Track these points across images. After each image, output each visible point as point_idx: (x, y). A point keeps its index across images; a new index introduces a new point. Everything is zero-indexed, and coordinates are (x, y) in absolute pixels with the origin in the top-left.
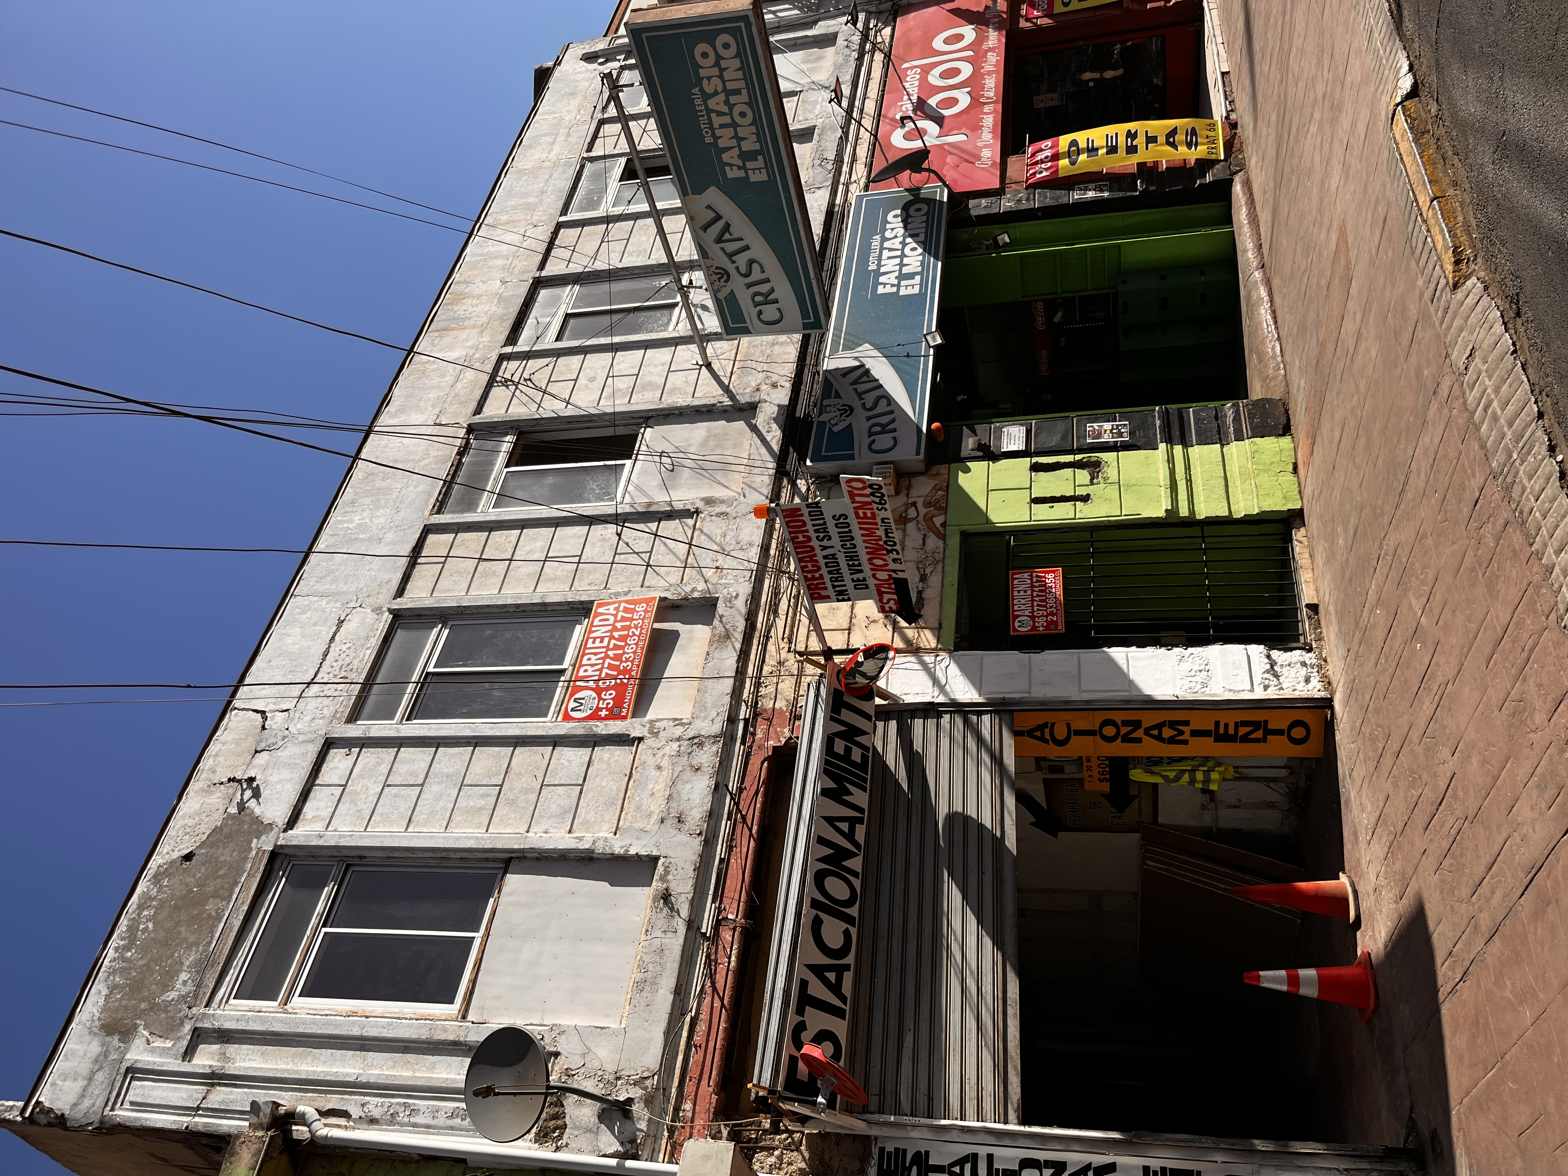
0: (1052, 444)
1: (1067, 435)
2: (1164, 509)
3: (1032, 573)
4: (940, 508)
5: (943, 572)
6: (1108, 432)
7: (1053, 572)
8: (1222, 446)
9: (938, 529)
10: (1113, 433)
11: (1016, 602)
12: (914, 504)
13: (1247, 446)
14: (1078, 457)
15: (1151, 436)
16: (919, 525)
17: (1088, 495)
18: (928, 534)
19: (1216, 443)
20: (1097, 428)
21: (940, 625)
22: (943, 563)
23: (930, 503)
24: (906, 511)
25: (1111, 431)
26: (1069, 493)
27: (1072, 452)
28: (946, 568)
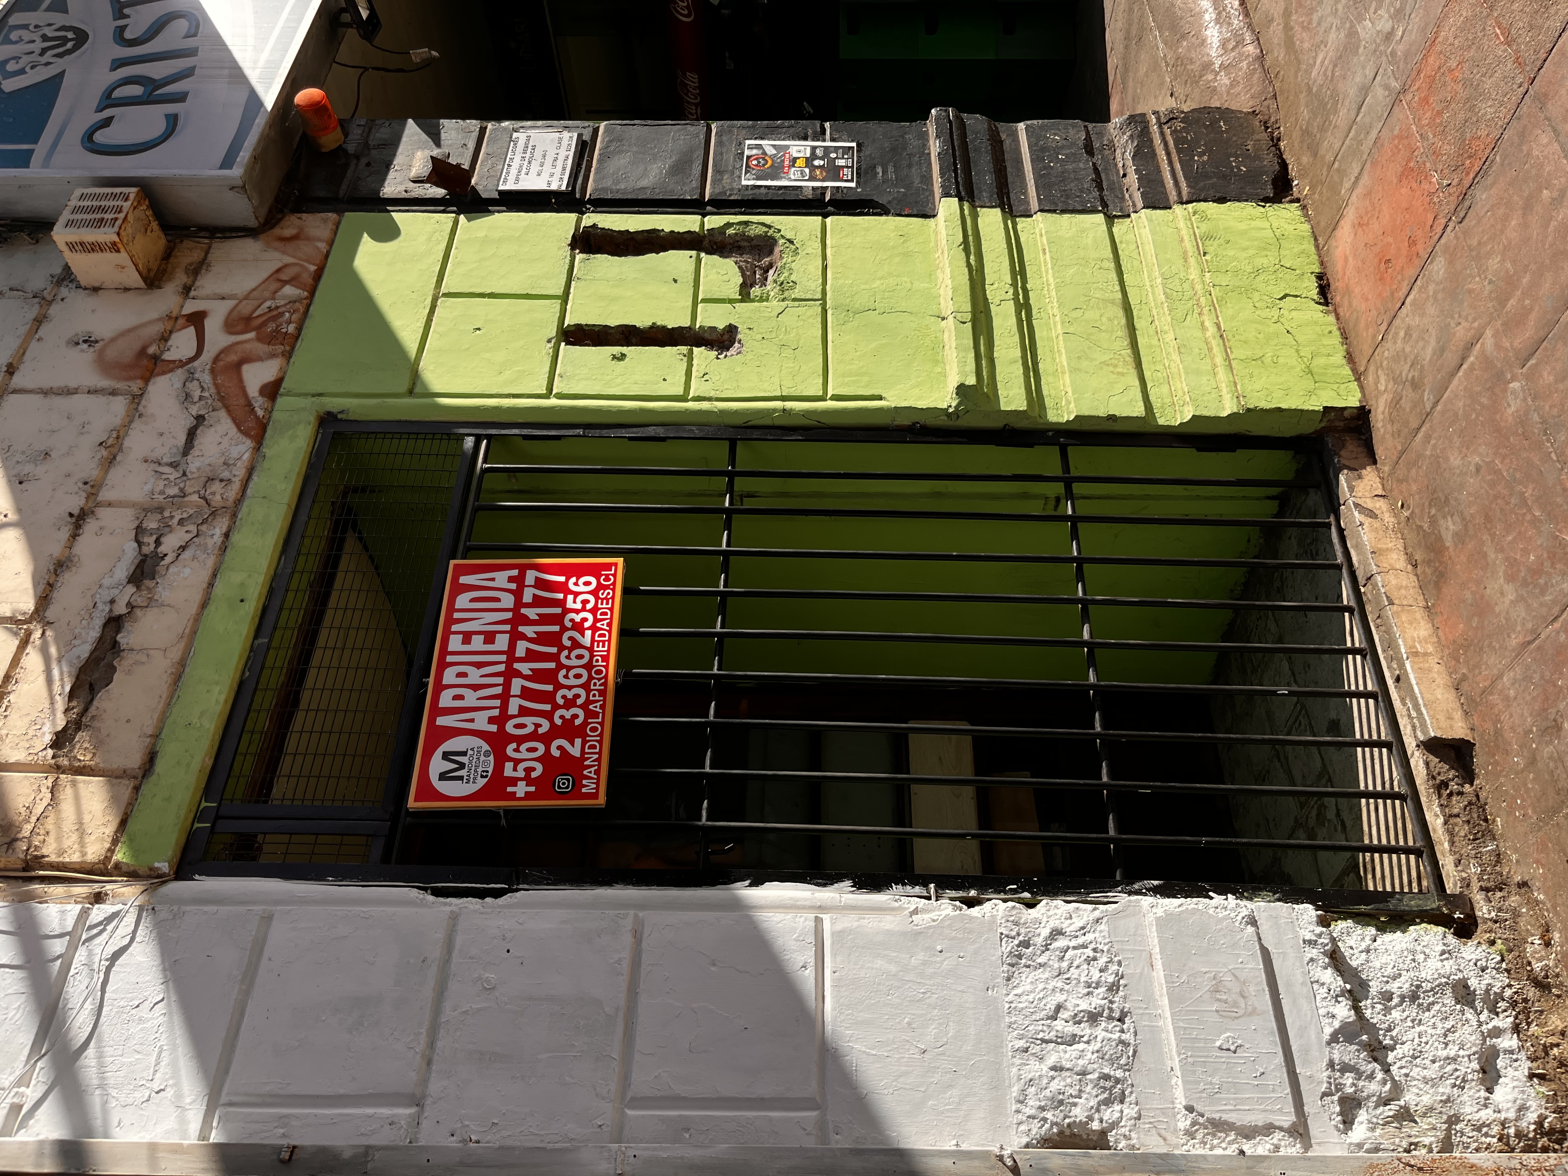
0: (644, 183)
1: (690, 162)
2: (953, 382)
3: (523, 569)
4: (271, 339)
5: (223, 549)
6: (800, 163)
7: (595, 571)
8: (1110, 219)
9: (249, 404)
10: (813, 168)
11: (449, 676)
12: (197, 320)
13: (1182, 224)
14: (714, 222)
15: (917, 181)
16: (194, 386)
17: (732, 330)
18: (210, 418)
19: (1094, 211)
20: (771, 151)
21: (151, 758)
22: (234, 515)
23: (248, 319)
24: (164, 338)
25: (809, 161)
26: (676, 319)
27: (697, 206)
28: (235, 537)
